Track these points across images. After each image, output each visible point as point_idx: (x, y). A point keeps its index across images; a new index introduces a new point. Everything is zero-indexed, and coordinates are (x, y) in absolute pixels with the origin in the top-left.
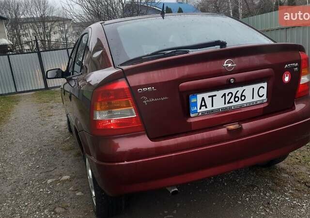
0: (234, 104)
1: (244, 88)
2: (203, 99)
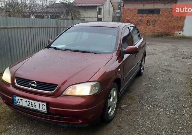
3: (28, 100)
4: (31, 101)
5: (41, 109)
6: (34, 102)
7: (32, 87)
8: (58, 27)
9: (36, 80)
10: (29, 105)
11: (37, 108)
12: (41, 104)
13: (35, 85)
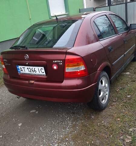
0: (32, 73)
1: (34, 67)
2: (21, 68)
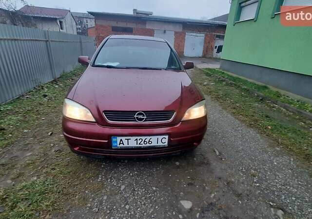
3: (138, 138)
4: (144, 138)
5: (160, 144)
6: (148, 138)
7: (141, 120)
8: (48, 41)
9: (144, 110)
10: (140, 144)
11: (154, 144)
12: (160, 137)
13: (144, 116)
